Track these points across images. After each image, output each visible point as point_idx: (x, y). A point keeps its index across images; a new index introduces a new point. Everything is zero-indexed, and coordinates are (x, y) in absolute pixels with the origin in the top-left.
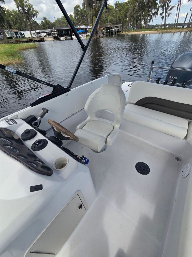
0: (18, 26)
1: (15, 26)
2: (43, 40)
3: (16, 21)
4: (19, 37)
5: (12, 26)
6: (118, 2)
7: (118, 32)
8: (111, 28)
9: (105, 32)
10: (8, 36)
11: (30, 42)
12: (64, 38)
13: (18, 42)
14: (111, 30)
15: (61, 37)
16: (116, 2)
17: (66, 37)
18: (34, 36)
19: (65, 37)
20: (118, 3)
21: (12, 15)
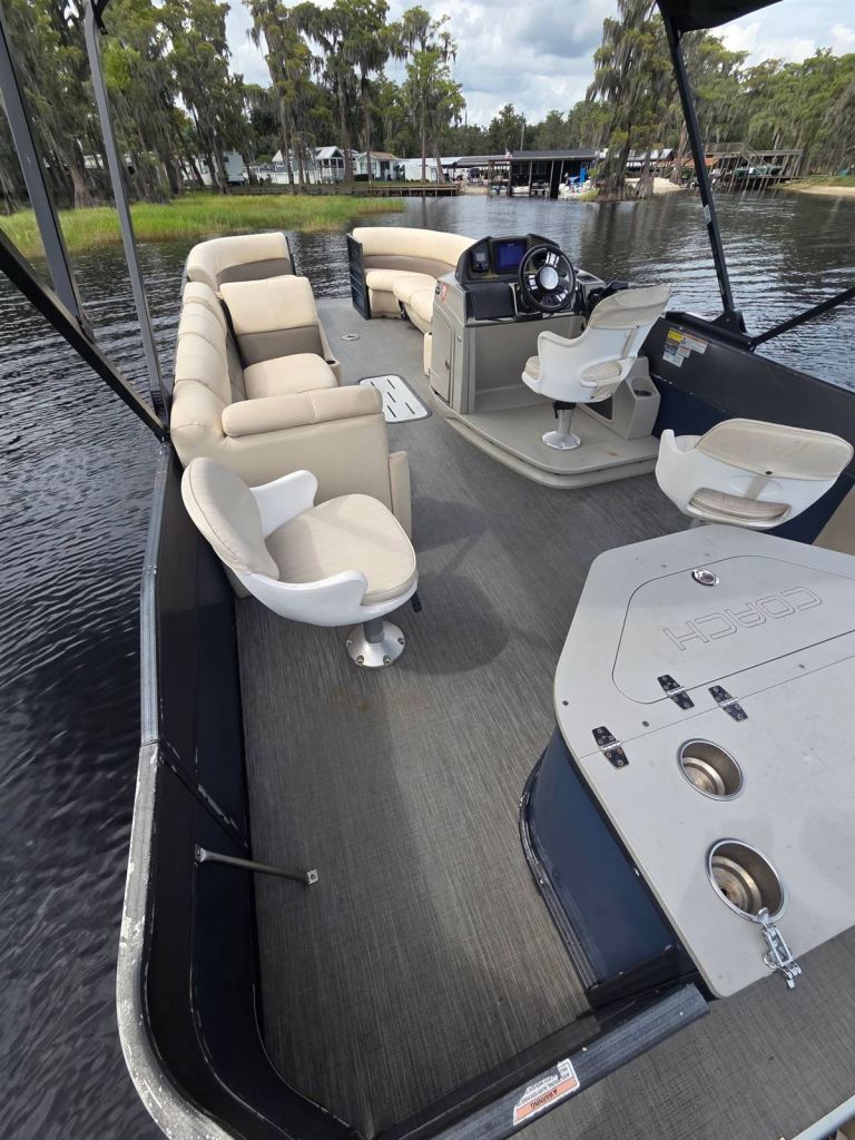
0: (402, 138)
1: (393, 136)
2: (455, 193)
3: (402, 121)
4: (389, 176)
5: (386, 137)
6: (824, 53)
7: (771, 182)
8: (745, 165)
9: (717, 178)
10: (359, 171)
11: (413, 196)
12: (526, 189)
13: (377, 192)
14: (742, 169)
15: (520, 185)
16: (819, 52)
17: (536, 187)
18: (431, 177)
19: (531, 187)
20: (828, 54)
21: (399, 100)
